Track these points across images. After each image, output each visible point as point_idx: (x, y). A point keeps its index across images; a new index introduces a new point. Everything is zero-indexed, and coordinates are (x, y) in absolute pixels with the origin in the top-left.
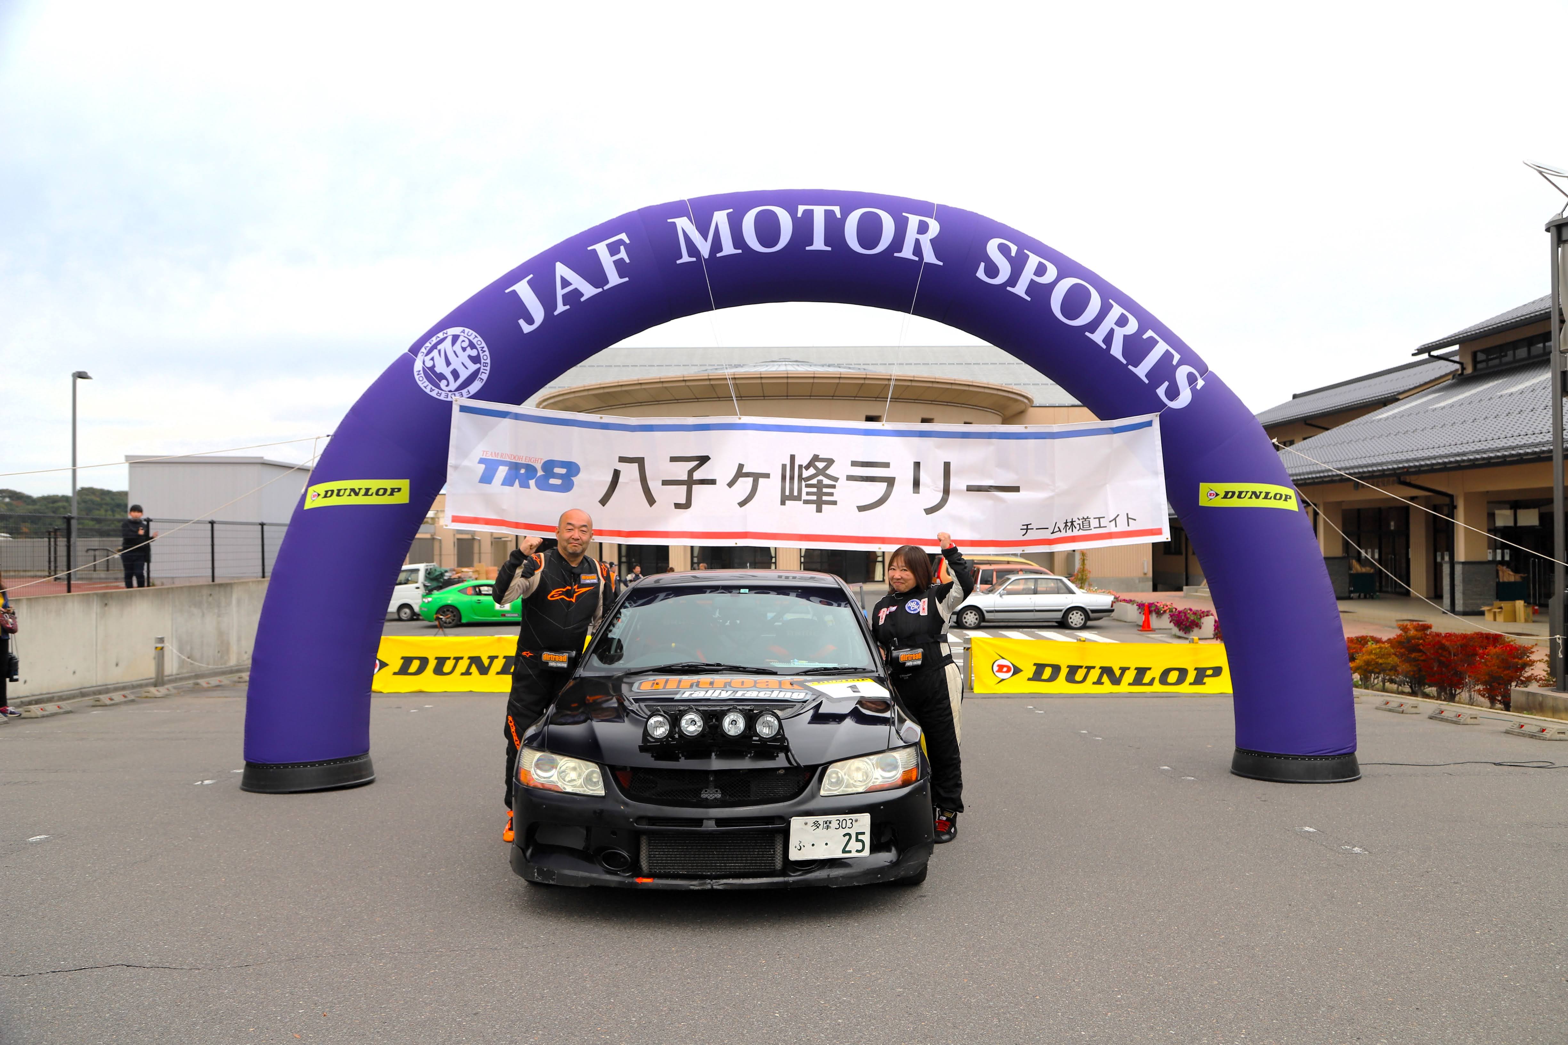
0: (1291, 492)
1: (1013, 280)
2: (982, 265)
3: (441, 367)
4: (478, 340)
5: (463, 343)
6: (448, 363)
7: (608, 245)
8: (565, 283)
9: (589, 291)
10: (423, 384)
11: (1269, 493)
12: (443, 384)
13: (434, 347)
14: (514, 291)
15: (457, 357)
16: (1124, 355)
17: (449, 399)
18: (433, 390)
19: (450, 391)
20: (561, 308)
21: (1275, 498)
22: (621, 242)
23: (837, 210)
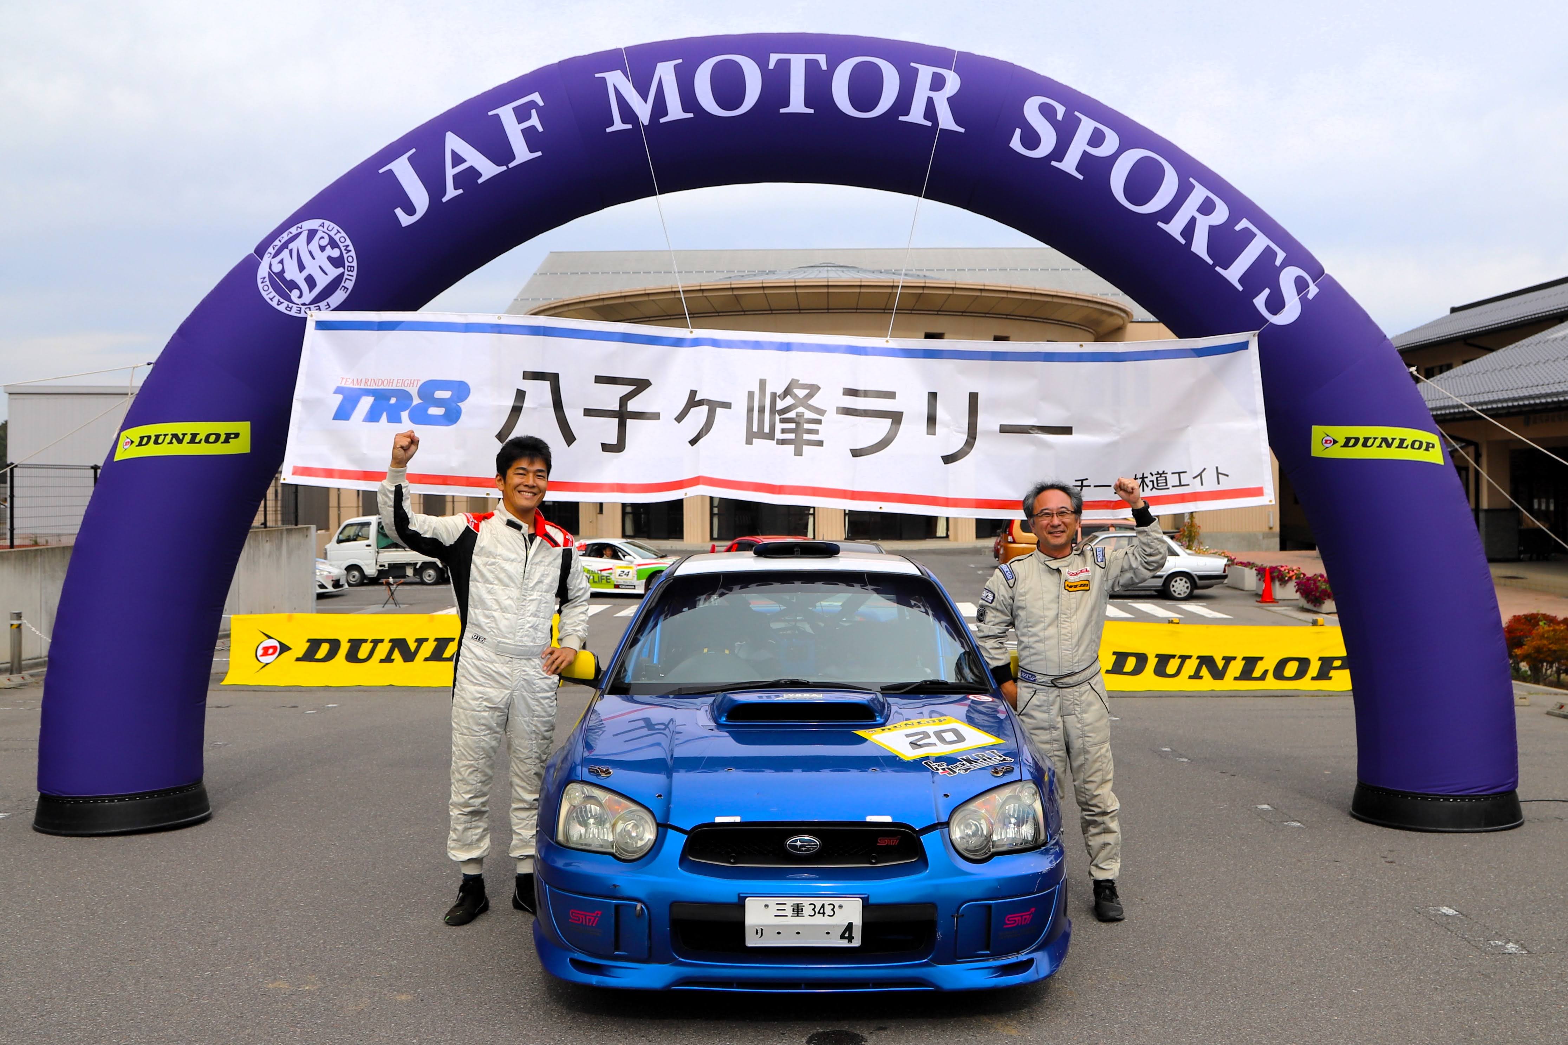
0: (1434, 439)
1: (1059, 152)
2: (1018, 132)
3: (292, 273)
4: (341, 236)
5: (322, 240)
6: (301, 267)
7: (514, 109)
8: (457, 159)
9: (488, 169)
10: (269, 295)
11: (1405, 440)
12: (295, 294)
13: (285, 246)
14: (390, 171)
15: (314, 259)
16: (1210, 253)
17: (302, 315)
18: (282, 303)
19: (304, 304)
20: (451, 192)
21: (1412, 447)
22: (532, 104)
23: (822, 59)
